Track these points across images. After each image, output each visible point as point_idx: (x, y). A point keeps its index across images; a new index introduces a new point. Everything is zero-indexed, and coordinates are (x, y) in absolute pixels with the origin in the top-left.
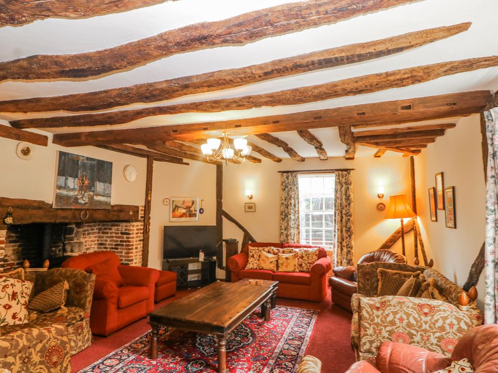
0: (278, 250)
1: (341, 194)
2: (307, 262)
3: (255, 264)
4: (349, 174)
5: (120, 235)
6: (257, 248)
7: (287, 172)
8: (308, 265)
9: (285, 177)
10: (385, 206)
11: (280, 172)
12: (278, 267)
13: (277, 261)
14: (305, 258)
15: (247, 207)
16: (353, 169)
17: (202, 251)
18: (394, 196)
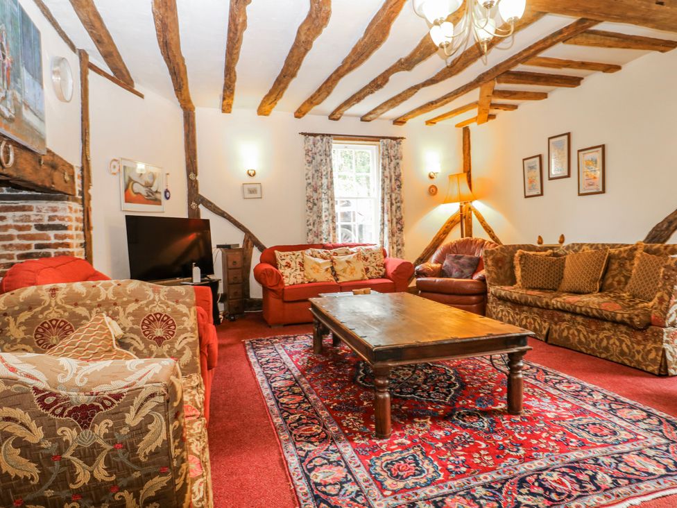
0: (325, 252)
1: (390, 173)
2: (374, 264)
3: (298, 277)
4: (399, 143)
5: (34, 231)
6: (291, 253)
7: (315, 135)
8: (377, 268)
9: (311, 142)
10: (436, 189)
11: (302, 134)
12: (335, 275)
13: (332, 268)
14: (371, 259)
15: (246, 191)
16: (402, 138)
17: (196, 266)
18: (458, 175)
